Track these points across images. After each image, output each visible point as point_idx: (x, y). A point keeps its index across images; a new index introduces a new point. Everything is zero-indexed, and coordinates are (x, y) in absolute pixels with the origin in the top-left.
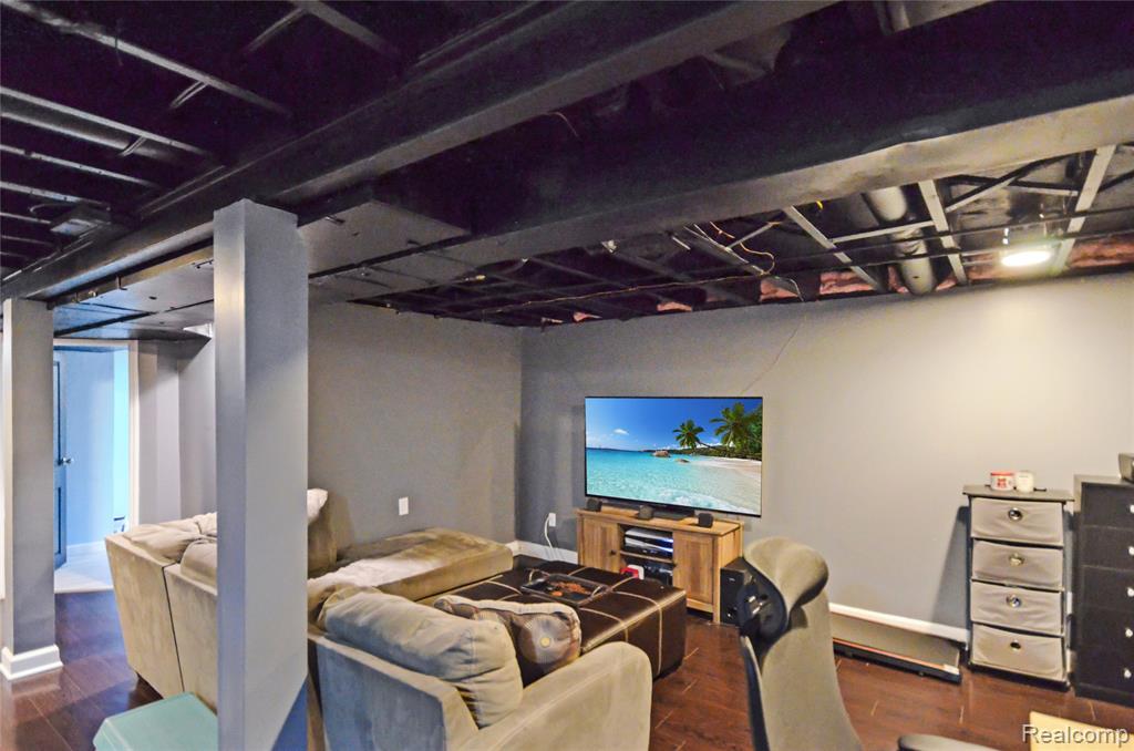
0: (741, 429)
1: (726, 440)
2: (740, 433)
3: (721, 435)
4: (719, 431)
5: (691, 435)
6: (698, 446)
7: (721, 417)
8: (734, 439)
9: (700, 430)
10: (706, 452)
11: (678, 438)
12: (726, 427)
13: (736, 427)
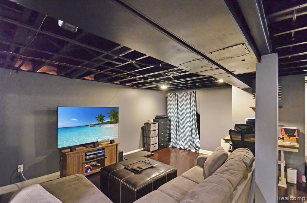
0: (115, 115)
1: (111, 119)
2: (115, 116)
3: (110, 118)
5: (101, 118)
6: (104, 122)
7: (110, 112)
8: (113, 118)
9: (104, 117)
10: (106, 123)
11: (98, 119)
12: (111, 115)
13: (114, 115)
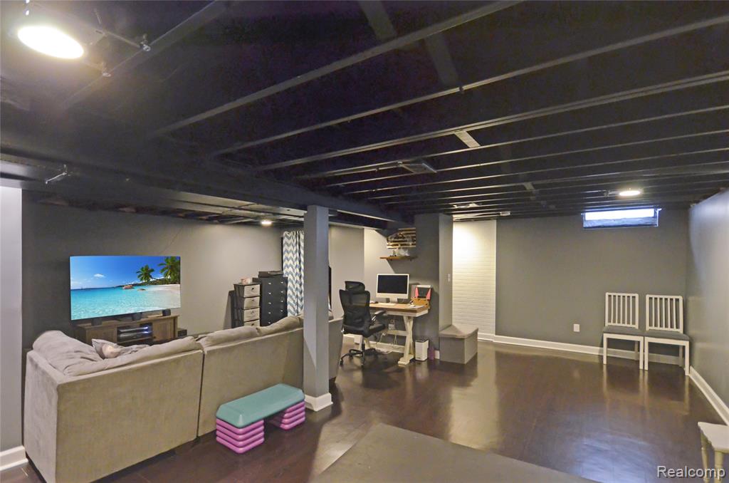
1: (166, 275)
2: (173, 270)
3: (164, 273)
4: (163, 270)
5: (147, 274)
6: (151, 280)
7: (165, 263)
8: (170, 274)
9: (152, 270)
10: (155, 283)
11: (139, 276)
12: (167, 268)
13: (171, 268)
